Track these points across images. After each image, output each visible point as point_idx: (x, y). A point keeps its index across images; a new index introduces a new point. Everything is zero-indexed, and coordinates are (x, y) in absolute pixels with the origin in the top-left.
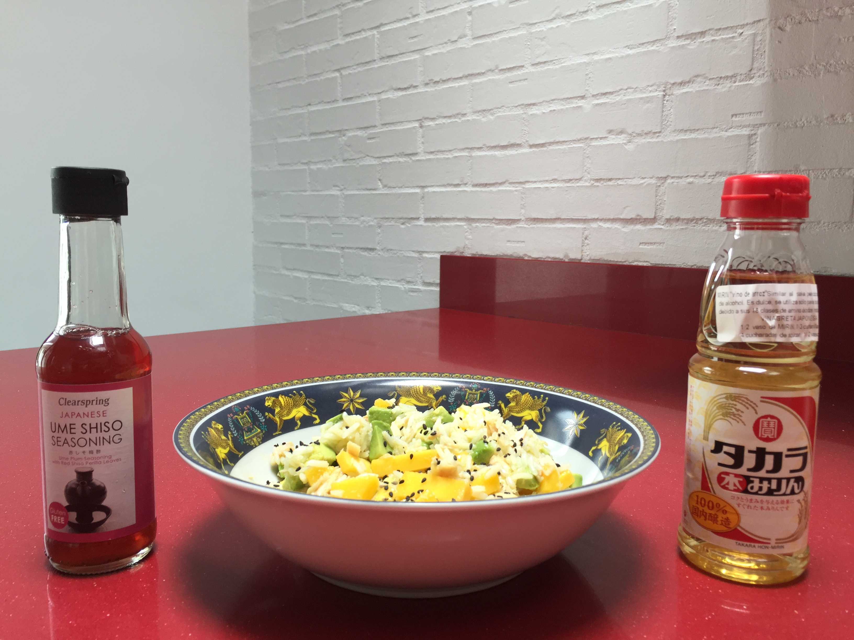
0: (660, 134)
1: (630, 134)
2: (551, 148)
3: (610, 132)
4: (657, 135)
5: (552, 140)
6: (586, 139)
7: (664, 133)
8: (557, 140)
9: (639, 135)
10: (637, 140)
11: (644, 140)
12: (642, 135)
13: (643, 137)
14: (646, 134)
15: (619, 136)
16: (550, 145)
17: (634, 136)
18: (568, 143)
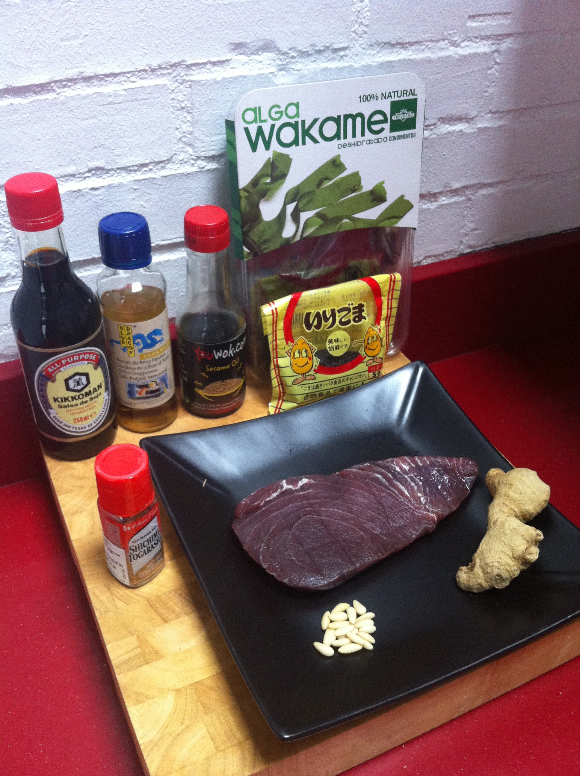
0: (347, 51)
1: (285, 53)
2: (68, 92)
3: (238, 47)
4: (342, 53)
5: (72, 73)
6: (174, 66)
7: (353, 50)
8: (89, 73)
9: (305, 54)
10: (299, 66)
11: (314, 65)
12: (310, 55)
13: (312, 59)
14: (319, 52)
15: (257, 57)
16: (64, 86)
17: (293, 57)
18: (121, 78)
